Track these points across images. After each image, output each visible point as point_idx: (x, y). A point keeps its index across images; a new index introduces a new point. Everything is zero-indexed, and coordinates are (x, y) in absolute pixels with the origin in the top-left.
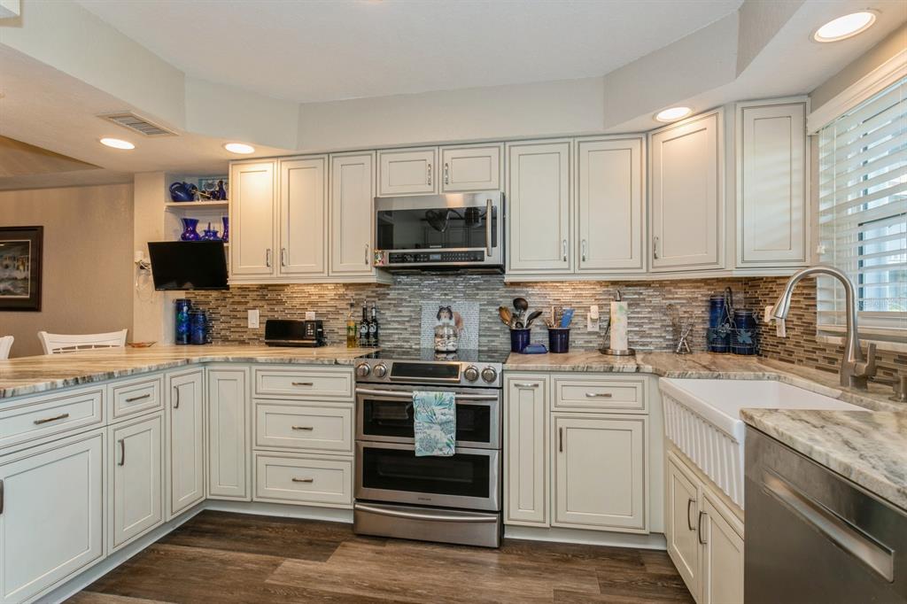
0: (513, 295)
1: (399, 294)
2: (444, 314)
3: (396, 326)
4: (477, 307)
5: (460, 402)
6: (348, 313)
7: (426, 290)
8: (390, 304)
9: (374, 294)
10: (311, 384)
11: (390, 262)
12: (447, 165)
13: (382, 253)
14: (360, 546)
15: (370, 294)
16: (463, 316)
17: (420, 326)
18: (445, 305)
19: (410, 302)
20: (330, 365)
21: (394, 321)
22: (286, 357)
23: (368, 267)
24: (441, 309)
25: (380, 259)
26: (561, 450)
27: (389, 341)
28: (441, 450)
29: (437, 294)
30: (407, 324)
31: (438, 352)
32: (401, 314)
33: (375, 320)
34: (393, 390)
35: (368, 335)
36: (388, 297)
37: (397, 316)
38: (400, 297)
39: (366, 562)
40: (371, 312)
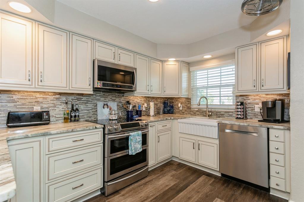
0: (126, 100)
1: (87, 99)
2: (106, 106)
3: (86, 112)
4: (116, 104)
5: (142, 134)
6: (61, 107)
7: (98, 98)
8: (83, 103)
10: (83, 140)
11: (103, 86)
12: (120, 54)
13: (100, 82)
15: (73, 98)
16: (112, 107)
17: (97, 111)
18: (106, 103)
19: (92, 102)
21: (85, 110)
23: (90, 87)
24: (104, 105)
25: (99, 84)
27: (82, 118)
28: (138, 150)
29: (102, 99)
30: (90, 111)
31: (110, 120)
32: (88, 107)
33: (77, 110)
35: (75, 116)
36: (82, 100)
37: (86, 108)
38: (87, 100)
40: (76, 106)
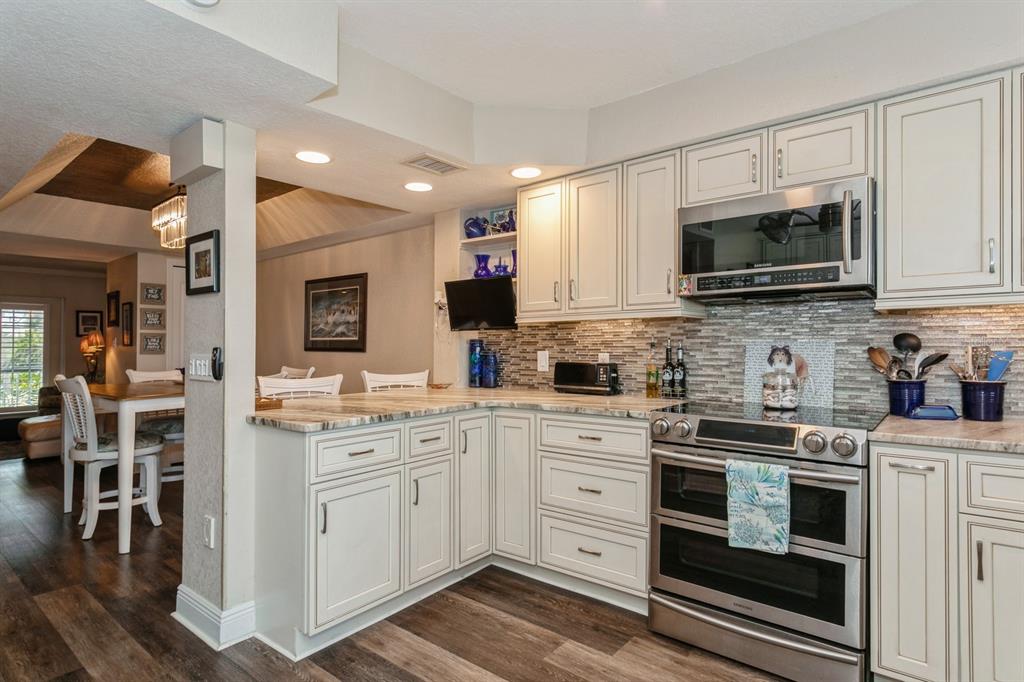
0: (895, 328)
1: (714, 330)
2: (779, 357)
3: (710, 371)
4: (831, 346)
5: (797, 481)
6: (648, 355)
7: (751, 325)
8: (701, 343)
9: (681, 331)
10: (599, 439)
11: (698, 290)
12: (780, 151)
13: (689, 279)
14: (655, 647)
15: (676, 331)
16: (809, 360)
17: (743, 373)
18: (780, 345)
19: (730, 340)
20: (621, 417)
21: (707, 366)
22: (573, 405)
23: (672, 297)
24: (774, 350)
25: (685, 285)
26: (980, 577)
27: (700, 392)
28: (767, 543)
29: (768, 330)
30: (724, 369)
31: (768, 408)
32: (717, 357)
33: (681, 364)
34: (699, 455)
35: (672, 383)
36: (699, 334)
37: (711, 360)
38: (715, 334)
39: (662, 670)
40: (677, 353)
